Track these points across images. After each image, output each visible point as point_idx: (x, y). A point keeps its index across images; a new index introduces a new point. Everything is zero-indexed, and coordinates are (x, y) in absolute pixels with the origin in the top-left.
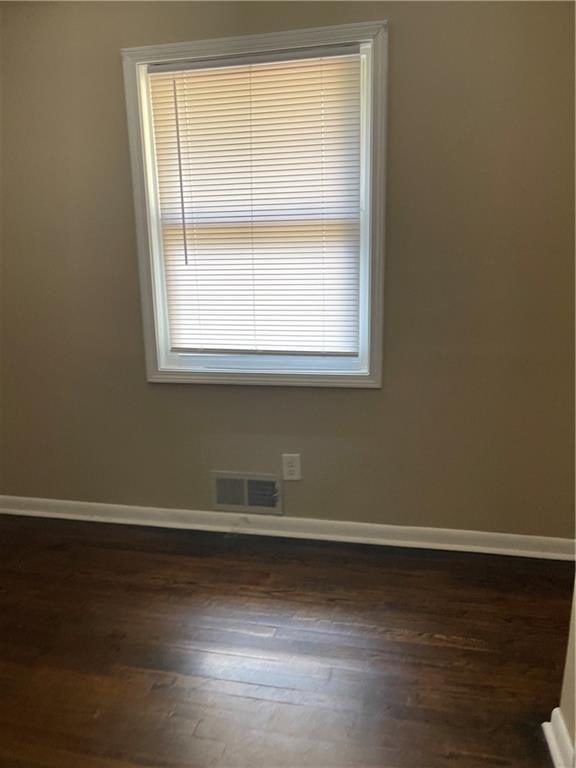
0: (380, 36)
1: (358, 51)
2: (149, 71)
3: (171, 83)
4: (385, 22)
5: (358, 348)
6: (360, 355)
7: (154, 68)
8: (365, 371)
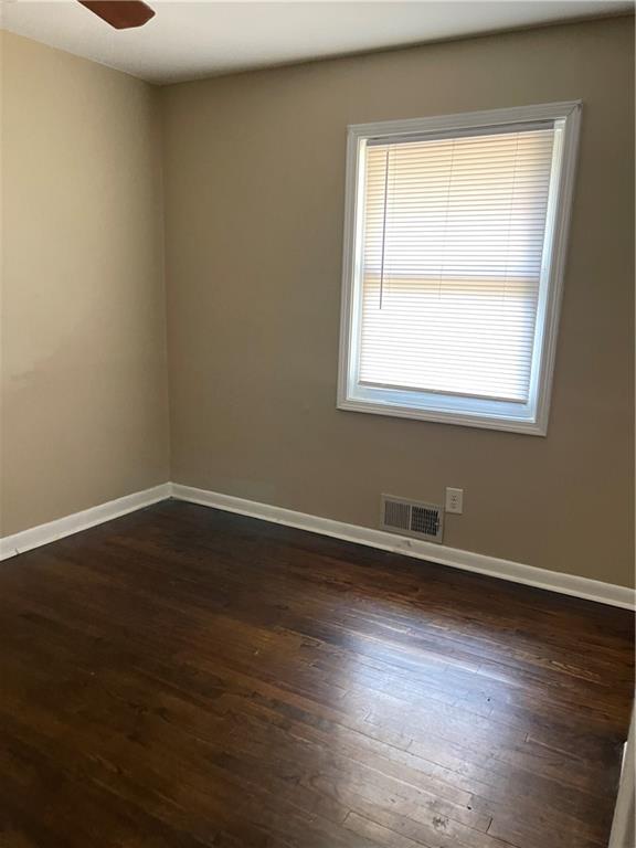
0: (573, 114)
1: (552, 127)
2: (368, 144)
3: (385, 153)
4: (579, 101)
5: (527, 396)
6: (529, 403)
7: (372, 142)
8: (532, 419)
